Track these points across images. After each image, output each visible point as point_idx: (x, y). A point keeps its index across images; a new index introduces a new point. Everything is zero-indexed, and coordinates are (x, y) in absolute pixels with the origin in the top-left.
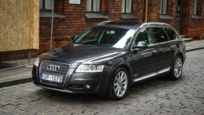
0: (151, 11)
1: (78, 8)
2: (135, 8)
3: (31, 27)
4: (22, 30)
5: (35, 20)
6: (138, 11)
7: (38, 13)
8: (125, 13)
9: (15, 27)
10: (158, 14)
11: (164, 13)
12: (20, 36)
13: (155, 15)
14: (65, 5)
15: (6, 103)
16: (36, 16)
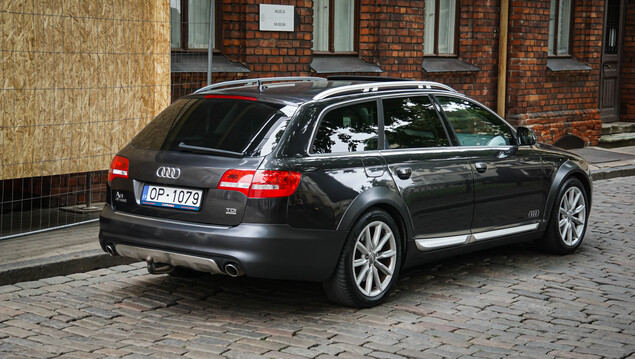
0: (518, 48)
1: (287, 44)
2: (466, 40)
3: (146, 102)
4: (122, 109)
5: (158, 80)
6: (477, 46)
7: (167, 59)
8: (436, 57)
9: (102, 103)
10: (543, 57)
11: (562, 52)
12: (117, 128)
13: (532, 59)
14: (249, 35)
15: (81, 314)
16: (162, 69)
